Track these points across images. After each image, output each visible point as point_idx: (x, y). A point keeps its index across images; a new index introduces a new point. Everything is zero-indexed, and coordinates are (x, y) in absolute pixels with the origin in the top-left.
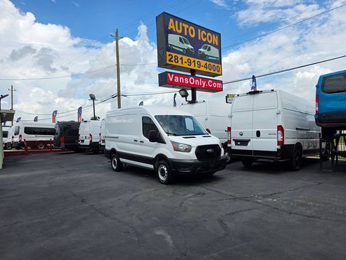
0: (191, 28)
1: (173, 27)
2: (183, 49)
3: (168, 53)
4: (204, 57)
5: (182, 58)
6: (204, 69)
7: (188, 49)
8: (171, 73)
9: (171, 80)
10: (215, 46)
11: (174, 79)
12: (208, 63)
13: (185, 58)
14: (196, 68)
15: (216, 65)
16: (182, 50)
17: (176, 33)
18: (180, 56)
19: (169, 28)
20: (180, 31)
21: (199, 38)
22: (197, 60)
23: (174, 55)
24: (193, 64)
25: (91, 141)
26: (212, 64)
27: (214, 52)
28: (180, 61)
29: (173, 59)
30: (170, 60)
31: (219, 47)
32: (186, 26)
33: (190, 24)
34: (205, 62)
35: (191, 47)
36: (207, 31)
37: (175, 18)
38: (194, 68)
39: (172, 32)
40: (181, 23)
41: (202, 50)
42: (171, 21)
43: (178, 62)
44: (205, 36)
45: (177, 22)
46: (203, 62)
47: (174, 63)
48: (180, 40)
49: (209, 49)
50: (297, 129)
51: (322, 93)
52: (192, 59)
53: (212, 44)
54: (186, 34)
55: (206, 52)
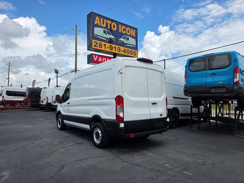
0: (113, 24)
1: (99, 23)
2: (107, 38)
3: (94, 41)
4: (123, 44)
5: (105, 45)
6: (124, 53)
7: (111, 39)
8: (96, 55)
9: (95, 59)
10: (132, 37)
11: (98, 59)
12: (126, 49)
13: (108, 45)
14: (117, 52)
15: (133, 51)
16: (105, 39)
17: (101, 27)
18: (103, 43)
19: (95, 23)
20: (104, 26)
21: (120, 31)
22: (117, 47)
23: (98, 42)
24: (114, 49)
25: (47, 102)
26: (130, 50)
27: (132, 41)
28: (103, 47)
29: (98, 45)
30: (95, 46)
31: (136, 38)
32: (109, 22)
33: (113, 21)
34: (124, 48)
35: (112, 37)
36: (127, 26)
37: (100, 16)
38: (115, 52)
39: (97, 26)
40: (105, 20)
41: (122, 39)
42: (97, 18)
43: (101, 47)
44: (124, 30)
45: (102, 19)
46: (122, 48)
47: (98, 48)
48: (104, 32)
49: (128, 39)
50: (174, 97)
52: (114, 46)
53: (130, 36)
54: (109, 28)
55: (125, 41)
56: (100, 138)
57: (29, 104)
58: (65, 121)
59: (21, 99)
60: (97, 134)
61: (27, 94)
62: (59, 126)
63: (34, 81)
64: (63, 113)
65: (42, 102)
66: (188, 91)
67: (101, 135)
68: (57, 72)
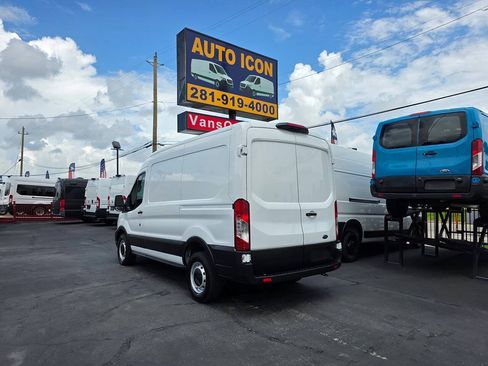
0: (229, 51)
1: (200, 50)
2: (216, 81)
3: (190, 86)
4: (248, 93)
5: (212, 94)
6: (250, 110)
7: (224, 81)
8: (194, 114)
9: (194, 123)
10: (268, 77)
11: (198, 122)
12: (256, 101)
13: (218, 94)
14: (236, 108)
15: (269, 104)
16: (213, 83)
17: (204, 58)
18: (209, 91)
19: (194, 50)
20: (211, 56)
21: (243, 66)
22: (237, 97)
23: (199, 88)
24: (230, 102)
25: (98, 207)
26: (262, 103)
27: (266, 86)
28: (209, 98)
29: (198, 95)
30: (193, 96)
31: (274, 79)
32: (221, 49)
33: (228, 46)
34: (251, 100)
35: (227, 77)
36: (256, 56)
37: (203, 37)
38: (234, 108)
39: (198, 56)
40: (212, 45)
41: (246, 82)
42: (197, 40)
43: (206, 99)
44: (251, 64)
45: (206, 43)
46: (247, 100)
47: (199, 100)
48: (211, 67)
49: (258, 82)
50: (350, 200)
51: (380, 148)
52: (230, 96)
53: (263, 75)
54: (220, 59)
55: (253, 86)
56: (204, 284)
57: (63, 211)
58: (133, 248)
59: (47, 201)
60: (198, 275)
61: (59, 190)
62: (122, 258)
63: (73, 165)
64: (129, 231)
65: (89, 207)
66: (379, 186)
67: (204, 277)
68: (117, 147)
